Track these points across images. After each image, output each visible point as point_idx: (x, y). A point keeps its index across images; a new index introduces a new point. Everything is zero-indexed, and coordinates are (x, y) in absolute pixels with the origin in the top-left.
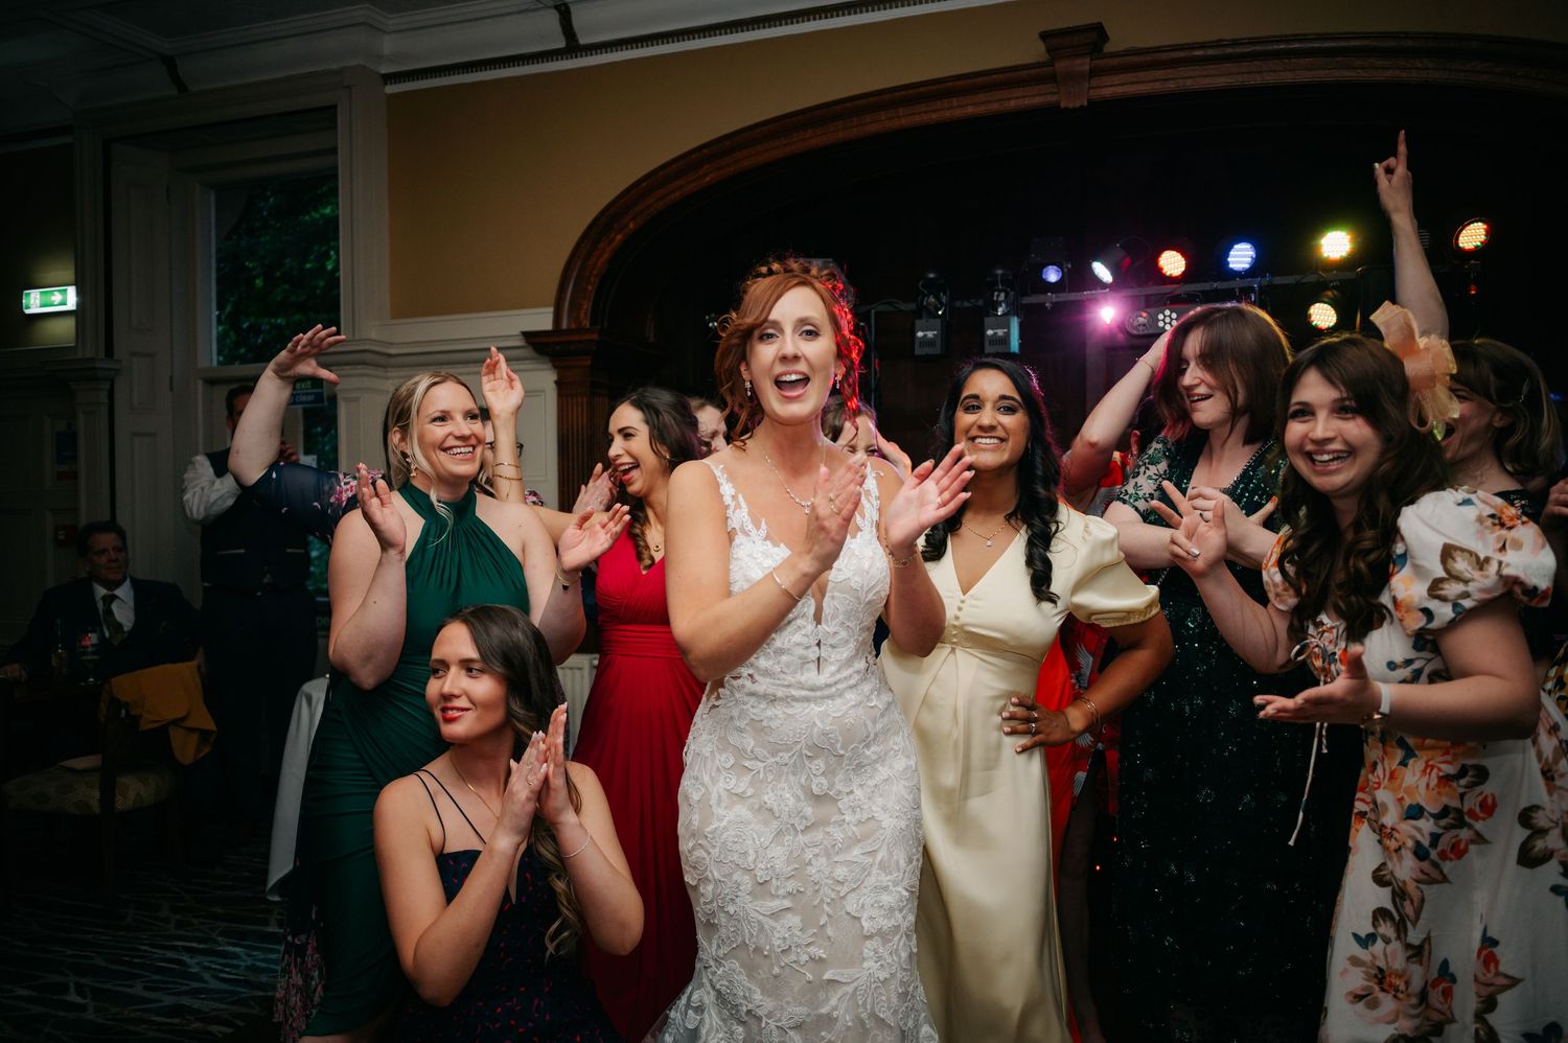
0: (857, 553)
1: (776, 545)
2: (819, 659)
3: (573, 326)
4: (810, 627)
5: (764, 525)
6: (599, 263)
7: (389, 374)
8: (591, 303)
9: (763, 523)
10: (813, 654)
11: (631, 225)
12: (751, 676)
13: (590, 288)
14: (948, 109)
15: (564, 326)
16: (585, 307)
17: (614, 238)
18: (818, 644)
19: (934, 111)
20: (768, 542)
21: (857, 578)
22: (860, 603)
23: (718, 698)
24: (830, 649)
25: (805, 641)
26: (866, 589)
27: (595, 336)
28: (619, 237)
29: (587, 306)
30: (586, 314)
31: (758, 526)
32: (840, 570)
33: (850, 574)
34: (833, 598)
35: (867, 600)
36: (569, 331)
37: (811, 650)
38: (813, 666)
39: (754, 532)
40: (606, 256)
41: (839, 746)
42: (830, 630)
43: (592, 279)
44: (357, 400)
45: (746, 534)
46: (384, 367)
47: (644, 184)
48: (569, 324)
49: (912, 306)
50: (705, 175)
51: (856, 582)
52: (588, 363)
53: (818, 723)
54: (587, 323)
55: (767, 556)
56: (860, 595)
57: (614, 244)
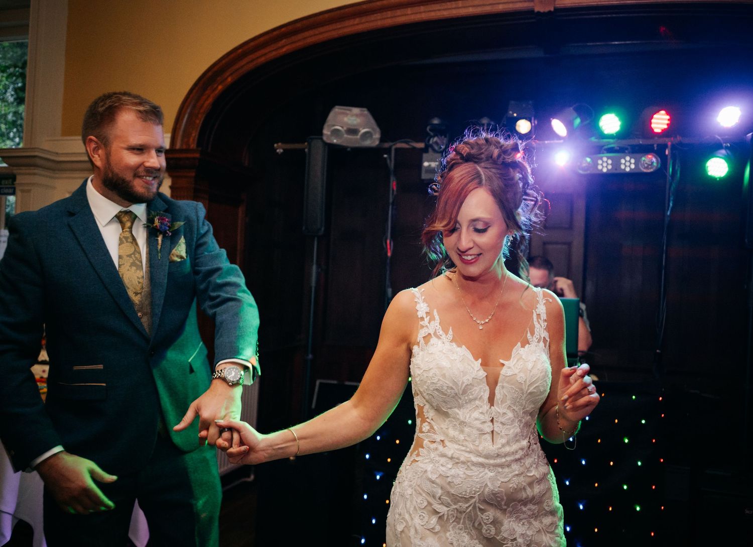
0: (523, 357)
1: (459, 346)
2: (492, 432)
3: (184, 147)
4: (486, 407)
5: (451, 332)
6: (205, 105)
7: (57, 175)
8: (197, 133)
9: (451, 330)
10: (488, 428)
11: (229, 79)
12: (442, 441)
13: (198, 121)
14: (455, 8)
15: (178, 146)
16: (193, 135)
17: (217, 87)
18: (492, 421)
19: (444, 10)
20: (454, 344)
21: (522, 375)
22: (523, 394)
23: (418, 455)
24: (500, 425)
25: (482, 417)
26: (528, 383)
27: (197, 155)
28: (220, 87)
29: (195, 134)
30: (194, 140)
31: (446, 333)
32: (509, 368)
33: (516, 371)
34: (503, 387)
35: (529, 391)
36: (181, 151)
37: (486, 425)
38: (489, 437)
39: (444, 336)
40: (210, 100)
41: (503, 503)
42: (501, 411)
43: (200, 116)
44: (29, 191)
45: (438, 337)
46: (53, 170)
47: (240, 51)
48: (182, 145)
49: (421, 145)
50: (283, 47)
51: (521, 377)
52: (193, 174)
53: (489, 484)
54: (193, 146)
55: (453, 353)
56: (524, 387)
57: (217, 92)
